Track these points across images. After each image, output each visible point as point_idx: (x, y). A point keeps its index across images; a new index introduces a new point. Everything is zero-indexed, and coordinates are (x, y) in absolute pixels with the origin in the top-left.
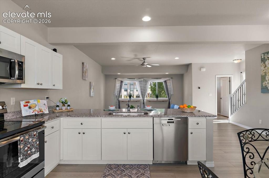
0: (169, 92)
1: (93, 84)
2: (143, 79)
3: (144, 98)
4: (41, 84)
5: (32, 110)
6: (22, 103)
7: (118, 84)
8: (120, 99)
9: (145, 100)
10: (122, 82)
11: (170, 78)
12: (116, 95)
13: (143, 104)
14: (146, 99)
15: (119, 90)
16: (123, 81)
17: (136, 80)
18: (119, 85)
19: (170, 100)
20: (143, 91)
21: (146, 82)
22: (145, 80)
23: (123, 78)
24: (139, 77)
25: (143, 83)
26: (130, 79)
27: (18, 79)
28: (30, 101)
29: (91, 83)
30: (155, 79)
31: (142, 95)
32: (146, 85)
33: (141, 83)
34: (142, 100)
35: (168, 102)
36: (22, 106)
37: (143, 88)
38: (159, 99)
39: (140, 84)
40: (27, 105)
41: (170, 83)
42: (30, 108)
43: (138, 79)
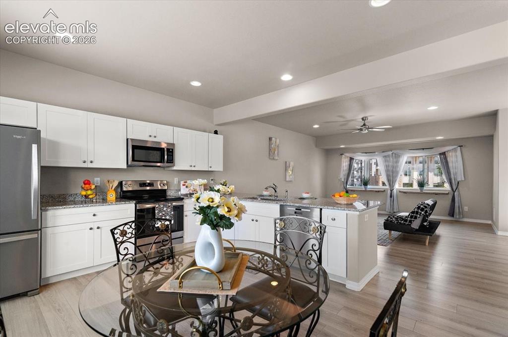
0: (452, 176)
1: (292, 164)
2: (392, 152)
3: (393, 187)
4: (194, 166)
5: (188, 189)
6: (182, 183)
7: (345, 164)
8: (348, 186)
9: (395, 191)
10: (351, 159)
11: (456, 147)
12: (343, 180)
13: (391, 197)
14: (397, 189)
15: (346, 172)
16: (354, 158)
17: (376, 154)
18: (347, 164)
19: (454, 192)
20: (391, 173)
21: (397, 157)
22: (395, 154)
23: (354, 152)
24: (383, 150)
25: (391, 159)
26: (366, 153)
27: (167, 162)
28: (188, 181)
29: (288, 163)
30: (417, 151)
31: (389, 180)
32: (397, 162)
33: (388, 159)
34: (389, 191)
35: (450, 197)
36: (181, 185)
37: (390, 169)
38: (425, 190)
39: (386, 161)
40: (185, 185)
41: (456, 156)
42: (187, 187)
43: (380, 153)
